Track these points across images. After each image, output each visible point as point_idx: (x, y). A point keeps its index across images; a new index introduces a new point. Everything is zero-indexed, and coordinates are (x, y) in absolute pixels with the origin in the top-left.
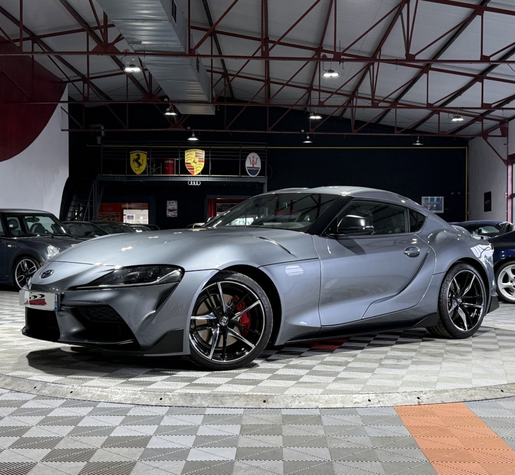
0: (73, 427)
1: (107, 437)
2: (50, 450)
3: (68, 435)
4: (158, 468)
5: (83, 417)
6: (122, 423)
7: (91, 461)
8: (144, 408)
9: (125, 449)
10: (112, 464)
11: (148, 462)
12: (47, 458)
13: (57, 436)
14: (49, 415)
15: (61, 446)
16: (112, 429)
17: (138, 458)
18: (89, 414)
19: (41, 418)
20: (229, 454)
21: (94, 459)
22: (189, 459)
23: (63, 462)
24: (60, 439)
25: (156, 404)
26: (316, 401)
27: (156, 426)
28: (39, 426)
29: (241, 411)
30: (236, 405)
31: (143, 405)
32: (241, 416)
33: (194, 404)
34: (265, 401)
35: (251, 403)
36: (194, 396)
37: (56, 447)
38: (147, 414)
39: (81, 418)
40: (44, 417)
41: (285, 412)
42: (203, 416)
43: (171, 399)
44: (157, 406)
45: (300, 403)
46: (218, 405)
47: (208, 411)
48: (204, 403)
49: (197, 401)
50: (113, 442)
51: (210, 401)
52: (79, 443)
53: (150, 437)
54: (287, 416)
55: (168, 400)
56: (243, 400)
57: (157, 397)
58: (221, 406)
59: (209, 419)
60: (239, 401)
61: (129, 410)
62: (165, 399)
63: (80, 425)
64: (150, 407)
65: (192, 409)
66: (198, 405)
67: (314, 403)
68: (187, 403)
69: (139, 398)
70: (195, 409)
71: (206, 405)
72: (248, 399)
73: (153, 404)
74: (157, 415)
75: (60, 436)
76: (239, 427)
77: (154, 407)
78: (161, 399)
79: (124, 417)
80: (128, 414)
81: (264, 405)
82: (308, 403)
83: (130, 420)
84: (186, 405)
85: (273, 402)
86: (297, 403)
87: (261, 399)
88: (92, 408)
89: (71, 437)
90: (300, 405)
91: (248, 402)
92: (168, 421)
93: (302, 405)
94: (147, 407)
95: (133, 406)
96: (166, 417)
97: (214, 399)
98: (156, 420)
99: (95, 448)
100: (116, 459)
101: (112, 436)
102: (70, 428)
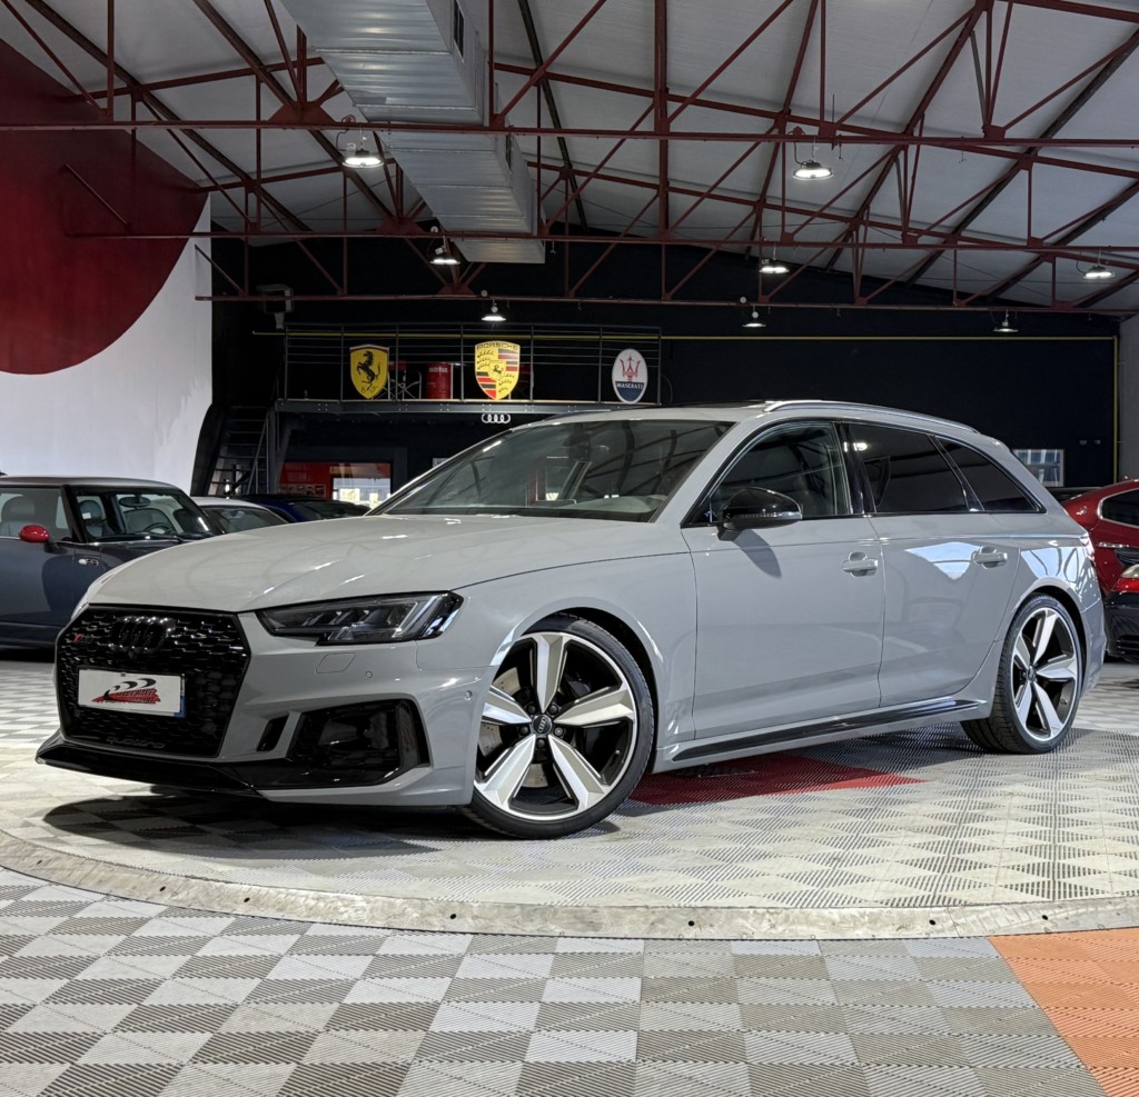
0: (258, 981)
1: (336, 1005)
2: (208, 1035)
3: (248, 999)
4: (461, 1078)
5: (279, 958)
6: (369, 973)
7: (305, 1061)
8: (414, 937)
9: (382, 1035)
10: (355, 1068)
11: (436, 1065)
12: (203, 1055)
13: (221, 1002)
14: (199, 954)
15: (234, 1026)
16: (347, 986)
17: (413, 1054)
18: (291, 952)
19: (182, 960)
20: (620, 1047)
21: (312, 1057)
22: (530, 1058)
23: (241, 1063)
24: (230, 1010)
25: (442, 929)
26: (811, 924)
27: (448, 980)
28: (178, 979)
29: (639, 946)
30: (625, 932)
31: (413, 930)
32: (640, 958)
33: (530, 928)
34: (691, 924)
35: (660, 926)
36: (530, 911)
37: (223, 1029)
38: (422, 952)
39: (274, 961)
40: (189, 957)
41: (740, 949)
42: (551, 957)
43: (477, 917)
44: (444, 932)
45: (773, 926)
46: (584, 931)
47: (563, 946)
48: (553, 927)
49: (535, 923)
50: (353, 1018)
51: (565, 921)
52: (273, 1019)
53: (436, 1006)
54: (745, 957)
55: (470, 920)
56: (642, 919)
57: (443, 913)
58: (592, 934)
59: (567, 964)
60: (632, 922)
61: (381, 941)
62: (462, 916)
63: (272, 976)
64: (429, 936)
65: (526, 940)
66: (538, 930)
67: (805, 928)
68: (514, 927)
69: (403, 914)
70: (531, 940)
71: (558, 931)
72: (653, 918)
73: (436, 929)
74: (447, 953)
75: (230, 1003)
76: (637, 982)
77: (437, 936)
78: (453, 917)
79: (371, 958)
80: (381, 952)
81: (692, 933)
82: (791, 927)
83: (385, 966)
84: (511, 931)
85: (711, 926)
86: (766, 925)
87: (683, 917)
88: (297, 936)
89: (254, 1005)
90: (773, 931)
91: (652, 924)
92: (472, 969)
93: (779, 931)
94: (422, 936)
95: (390, 931)
96: (467, 960)
97: (575, 917)
98: (445, 966)
99: (312, 1031)
100: (362, 1056)
101: (349, 1003)
102: (251, 984)
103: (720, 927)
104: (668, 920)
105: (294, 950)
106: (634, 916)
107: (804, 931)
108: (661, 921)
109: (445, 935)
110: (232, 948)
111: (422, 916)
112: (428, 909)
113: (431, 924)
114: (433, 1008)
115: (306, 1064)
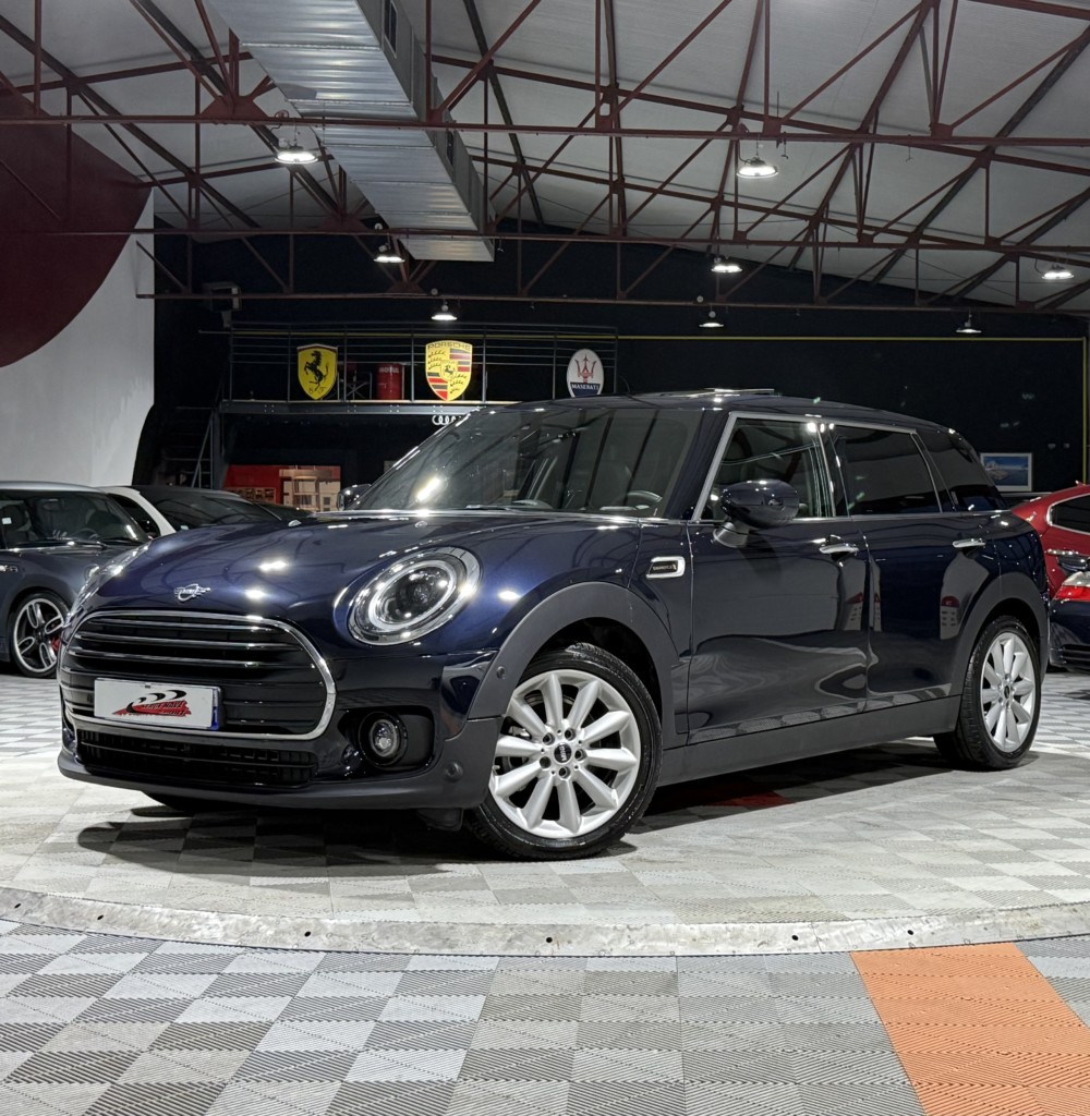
0: (93, 999)
1: (167, 1024)
2: (29, 1054)
3: (77, 1020)
4: (273, 1098)
5: (122, 976)
6: (209, 992)
7: (121, 1081)
8: (265, 955)
9: (206, 1054)
10: (170, 1088)
11: (252, 1085)
12: (19, 1075)
13: (50, 1021)
14: (41, 973)
15: (58, 1045)
16: (184, 1005)
17: (232, 1074)
18: (133, 971)
19: (22, 978)
20: (444, 1065)
21: (127, 1078)
22: (350, 1078)
23: (55, 1083)
24: (57, 1028)
25: (295, 947)
26: (670, 940)
27: (288, 999)
28: (12, 997)
29: (491, 964)
30: (481, 948)
31: (266, 949)
32: (491, 974)
33: (385, 946)
34: (549, 940)
35: (518, 943)
36: (388, 929)
37: (44, 1050)
38: (268, 970)
39: (114, 979)
40: (29, 975)
41: (594, 966)
42: (400, 975)
43: (332, 934)
44: (297, 950)
45: (632, 943)
46: (439, 948)
47: (415, 964)
48: (408, 944)
49: (392, 939)
50: (181, 1038)
51: (421, 938)
52: (99, 1038)
53: (269, 1025)
54: (597, 973)
55: (324, 937)
56: (500, 935)
57: (297, 930)
58: (447, 951)
59: (414, 983)
60: (490, 939)
61: (229, 959)
62: (317, 934)
63: (108, 995)
64: (281, 954)
65: (379, 958)
66: (393, 948)
67: (665, 944)
68: (369, 944)
69: (257, 931)
70: (385, 957)
71: (413, 948)
72: (510, 934)
73: (290, 947)
74: (294, 971)
75: (59, 1022)
76: (481, 999)
77: (289, 954)
78: (308, 934)
79: (216, 976)
80: (227, 971)
81: (547, 949)
82: (650, 944)
83: (226, 986)
84: (367, 949)
85: (569, 942)
86: (625, 943)
87: (541, 934)
88: (145, 955)
89: (82, 1024)
90: (632, 948)
91: (510, 941)
92: (316, 988)
93: (639, 947)
94: (273, 954)
95: (241, 950)
96: (313, 978)
97: (432, 934)
98: (286, 985)
99: (135, 1050)
100: (180, 1076)
101: (180, 1022)
102: (87, 1003)
103: (579, 943)
104: (526, 937)
105: (139, 969)
106: (492, 933)
107: (663, 947)
108: (519, 938)
109: (297, 953)
110: (77, 967)
111: (276, 932)
112: (283, 926)
113: (284, 942)
114: (265, 1028)
115: (121, 1084)
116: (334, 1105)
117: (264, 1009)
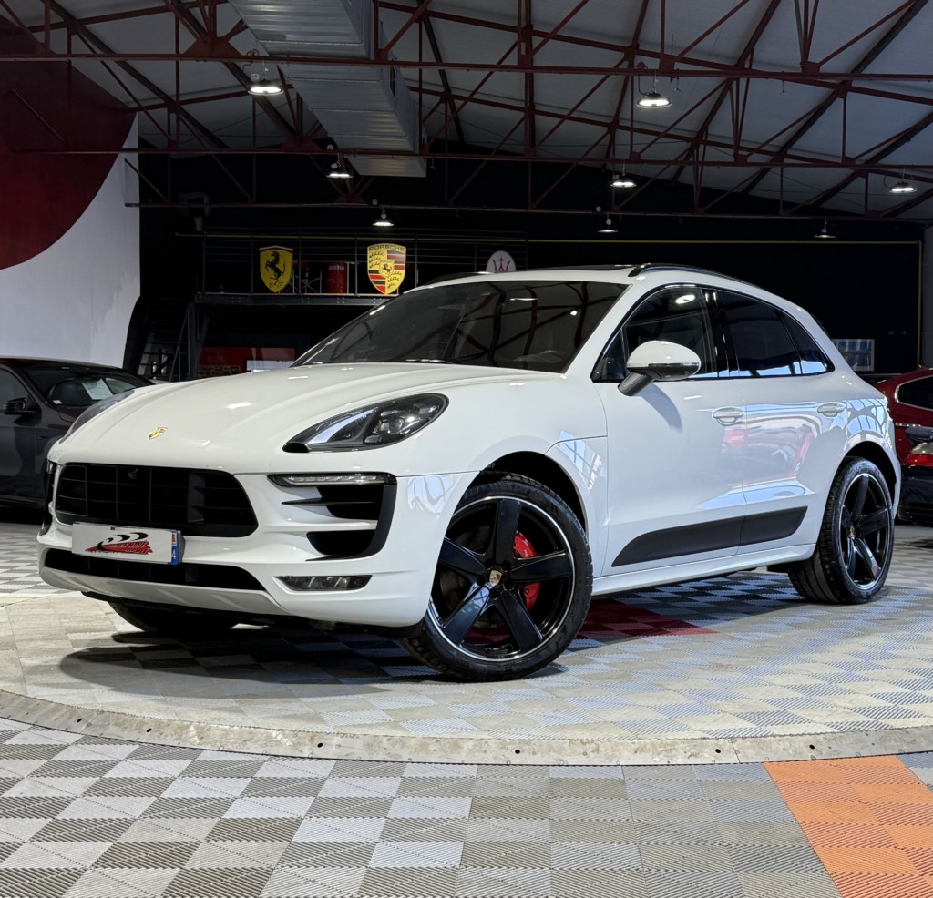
0: (154, 799)
1: (217, 820)
2: (109, 844)
3: (144, 814)
4: (314, 881)
5: (173, 779)
6: (247, 793)
7: (187, 867)
8: (287, 762)
9: (253, 844)
10: (228, 872)
11: (295, 870)
12: (104, 861)
13: (122, 817)
14: (107, 776)
15: (130, 836)
16: (228, 803)
17: (276, 861)
18: (183, 774)
19: (92, 781)
20: (447, 855)
21: (194, 863)
22: (373, 864)
23: (135, 868)
24: (129, 823)
25: (310, 756)
27: (311, 799)
28: (87, 797)
29: (472, 771)
30: (462, 758)
31: (286, 757)
32: (473, 781)
33: (383, 755)
34: (518, 752)
35: (492, 754)
36: (385, 740)
37: (120, 840)
38: (292, 775)
39: (168, 782)
40: (98, 778)
41: (555, 773)
42: (399, 780)
43: (340, 746)
44: (312, 758)
45: (585, 755)
47: (410, 770)
48: (403, 754)
52: (164, 831)
53: (300, 820)
54: (559, 780)
55: (334, 748)
56: (477, 748)
57: (311, 742)
59: (411, 786)
60: (469, 750)
61: (258, 765)
62: (327, 745)
63: (166, 795)
64: (299, 761)
65: (380, 765)
66: (391, 757)
70: (385, 765)
71: (406, 758)
72: (486, 747)
73: (306, 756)
74: (313, 776)
75: (129, 818)
76: (468, 800)
77: (307, 761)
78: (320, 745)
79: (250, 779)
80: (259, 775)
81: (517, 759)
83: (260, 788)
84: (368, 757)
86: (579, 755)
87: (511, 746)
88: (189, 761)
89: (148, 819)
90: (585, 758)
93: (590, 758)
95: (267, 757)
96: (329, 782)
98: (310, 787)
99: (195, 841)
100: (235, 863)
101: (228, 817)
102: (148, 802)
103: (542, 754)
105: (186, 773)
106: (470, 746)
109: (312, 761)
110: (134, 771)
111: (295, 744)
112: (300, 738)
113: (301, 751)
114: (297, 823)
115: (188, 868)
116: (365, 887)
117: (295, 807)
